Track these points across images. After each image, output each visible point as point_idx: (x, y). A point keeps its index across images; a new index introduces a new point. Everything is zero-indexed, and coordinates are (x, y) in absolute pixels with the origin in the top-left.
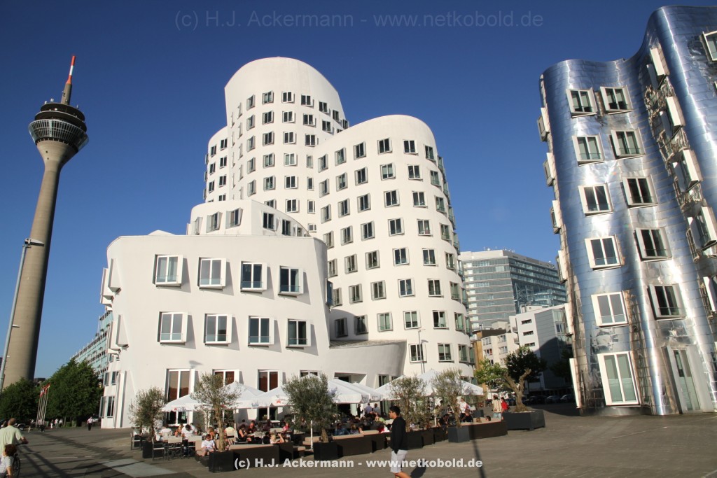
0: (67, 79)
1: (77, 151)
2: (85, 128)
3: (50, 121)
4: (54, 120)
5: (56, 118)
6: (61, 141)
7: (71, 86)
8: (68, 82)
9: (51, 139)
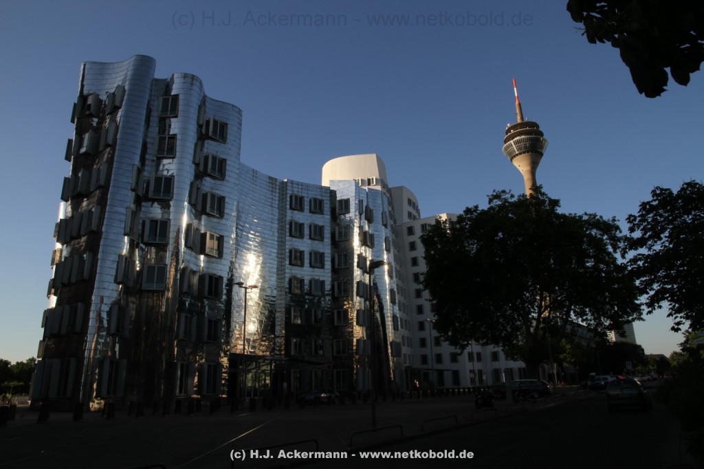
0: (515, 102)
1: (541, 154)
2: (541, 134)
3: (512, 142)
4: (516, 139)
5: (516, 136)
6: (524, 153)
7: (520, 104)
8: (517, 103)
9: (517, 155)
